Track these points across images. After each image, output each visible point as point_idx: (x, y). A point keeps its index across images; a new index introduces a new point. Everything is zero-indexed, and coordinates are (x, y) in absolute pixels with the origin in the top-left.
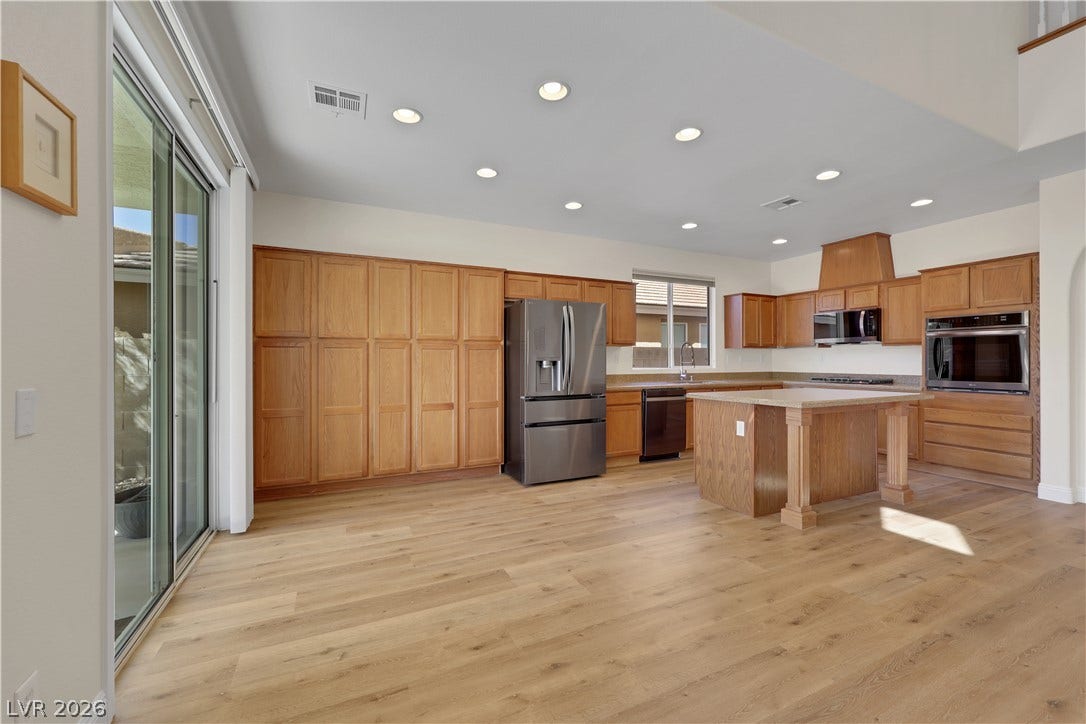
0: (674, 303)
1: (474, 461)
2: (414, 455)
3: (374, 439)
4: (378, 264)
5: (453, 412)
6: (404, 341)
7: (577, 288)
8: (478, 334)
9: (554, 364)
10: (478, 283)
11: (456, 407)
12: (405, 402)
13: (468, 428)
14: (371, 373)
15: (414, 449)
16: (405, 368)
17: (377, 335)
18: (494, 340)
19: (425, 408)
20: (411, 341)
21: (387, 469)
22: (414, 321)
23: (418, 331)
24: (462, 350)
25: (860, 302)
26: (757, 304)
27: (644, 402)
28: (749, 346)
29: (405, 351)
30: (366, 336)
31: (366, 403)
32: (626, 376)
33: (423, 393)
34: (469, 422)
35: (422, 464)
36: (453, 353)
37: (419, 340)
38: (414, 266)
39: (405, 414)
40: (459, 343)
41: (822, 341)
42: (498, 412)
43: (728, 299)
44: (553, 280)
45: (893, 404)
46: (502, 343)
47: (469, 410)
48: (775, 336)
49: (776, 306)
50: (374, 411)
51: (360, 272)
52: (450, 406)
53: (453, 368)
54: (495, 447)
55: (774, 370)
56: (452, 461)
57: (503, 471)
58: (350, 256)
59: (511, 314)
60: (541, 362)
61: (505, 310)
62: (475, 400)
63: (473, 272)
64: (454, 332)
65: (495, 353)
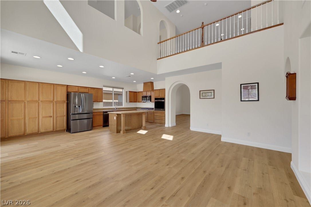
0: (114, 90)
1: (58, 129)
2: (40, 129)
3: (27, 126)
4: (28, 83)
5: (52, 118)
6: (37, 102)
7: (87, 89)
8: (59, 99)
9: (79, 106)
10: (59, 88)
11: (53, 117)
12: (37, 116)
13: (56, 122)
14: (26, 109)
15: (40, 127)
16: (37, 108)
17: (28, 100)
18: (64, 101)
19: (43, 117)
20: (39, 101)
21: (31, 132)
22: (40, 96)
23: (41, 99)
24: (54, 103)
25: (149, 94)
26: (132, 93)
27: (103, 114)
28: (130, 102)
29: (37, 104)
30: (24, 100)
31: (24, 117)
32: (101, 109)
33: (42, 113)
34: (56, 120)
35: (42, 130)
36: (52, 104)
37: (42, 101)
38: (40, 83)
39: (37, 119)
40: (54, 102)
41: (144, 101)
42: (65, 118)
43: (126, 92)
44: (81, 87)
45: (143, 113)
46: (66, 102)
47: (56, 117)
48: (136, 100)
49: (136, 94)
50: (27, 119)
51: (23, 84)
52: (51, 117)
53: (52, 108)
54: (64, 126)
55: (137, 107)
56: (51, 129)
57: (67, 131)
58: (19, 80)
59: (68, 95)
60: (76, 106)
61: (67, 94)
62: (59, 115)
63: (57, 85)
64: (52, 99)
65: (64, 104)
